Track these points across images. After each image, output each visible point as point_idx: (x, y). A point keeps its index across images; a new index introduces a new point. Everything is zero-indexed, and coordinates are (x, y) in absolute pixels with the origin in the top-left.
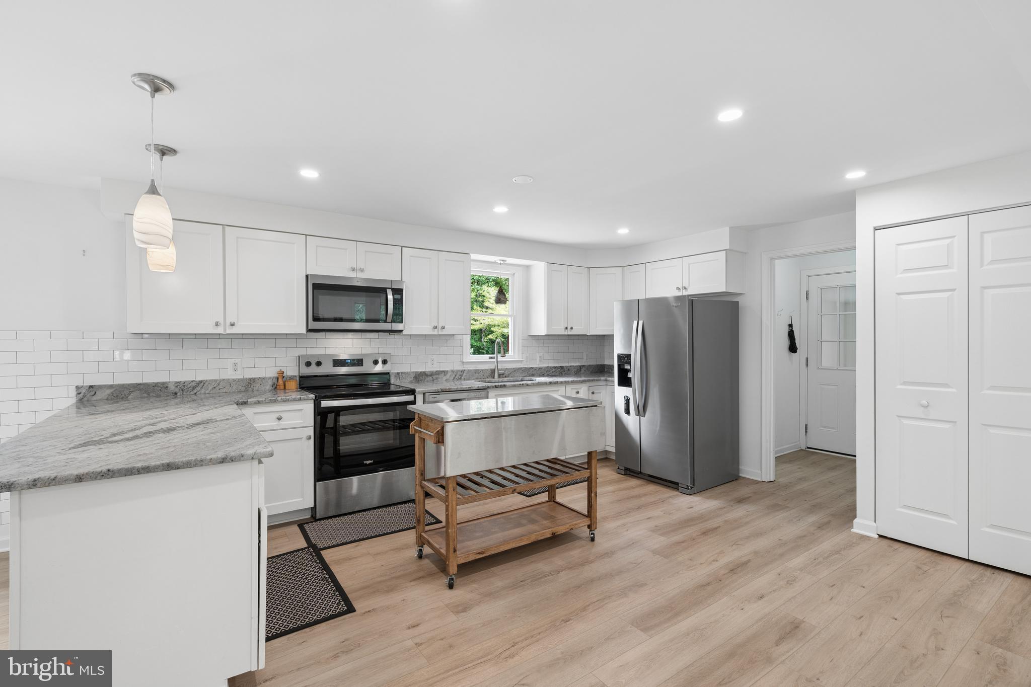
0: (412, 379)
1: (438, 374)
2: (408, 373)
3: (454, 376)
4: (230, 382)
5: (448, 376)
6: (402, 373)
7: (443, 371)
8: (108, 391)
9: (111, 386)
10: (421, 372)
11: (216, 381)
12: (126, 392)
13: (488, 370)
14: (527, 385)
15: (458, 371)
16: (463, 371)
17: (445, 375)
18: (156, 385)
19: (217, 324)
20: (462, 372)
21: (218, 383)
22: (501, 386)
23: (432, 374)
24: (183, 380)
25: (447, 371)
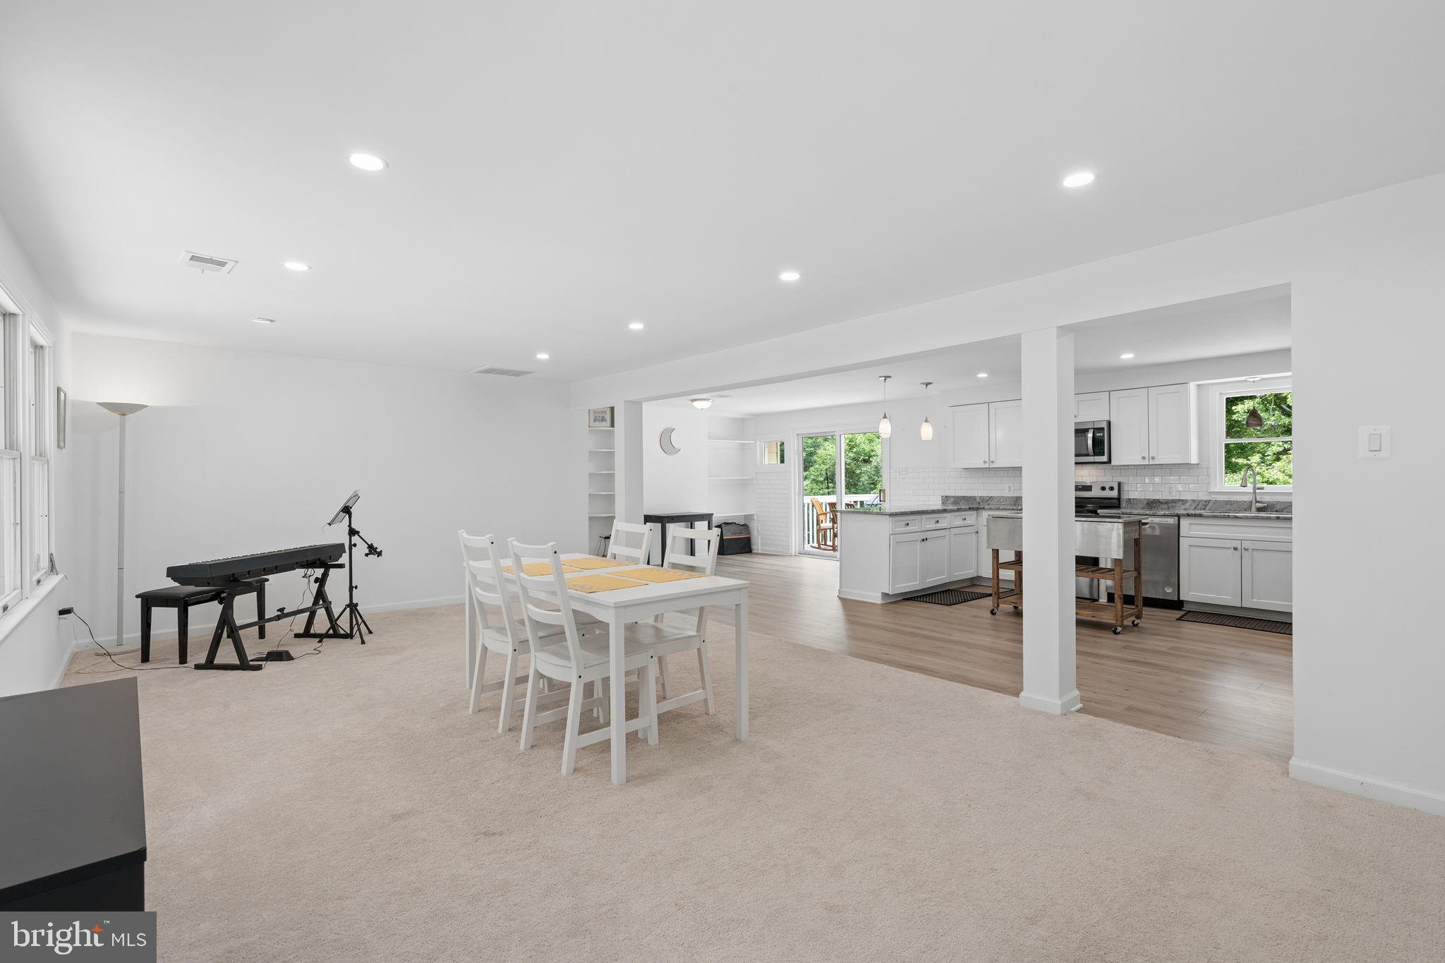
0: (1144, 505)
1: (1175, 503)
2: (1139, 499)
3: (1195, 505)
4: (1006, 498)
5: (1187, 505)
6: (1133, 499)
7: (1182, 500)
8: (953, 499)
9: (953, 497)
10: (1154, 500)
11: (998, 497)
12: (959, 500)
13: (1246, 502)
14: (1236, 517)
15: (1200, 501)
16: (1208, 502)
17: (1183, 504)
18: (971, 497)
19: (985, 462)
20: (1206, 502)
21: (1000, 498)
22: (1195, 515)
23: (1167, 502)
24: (983, 495)
25: (1186, 501)
